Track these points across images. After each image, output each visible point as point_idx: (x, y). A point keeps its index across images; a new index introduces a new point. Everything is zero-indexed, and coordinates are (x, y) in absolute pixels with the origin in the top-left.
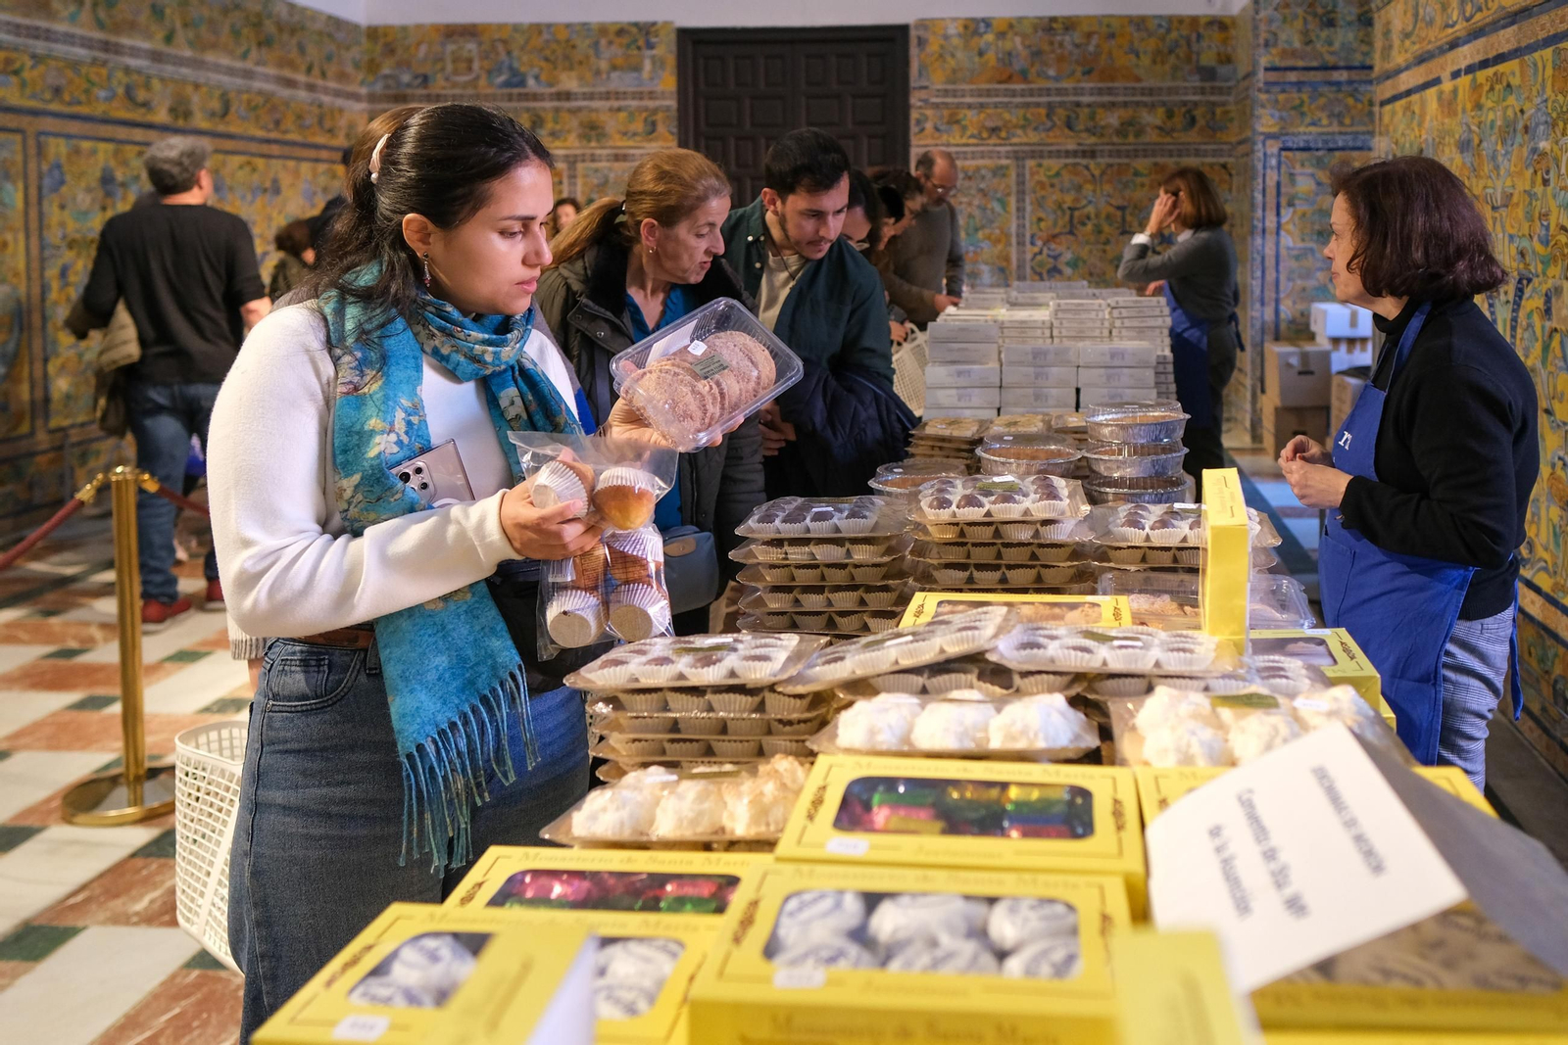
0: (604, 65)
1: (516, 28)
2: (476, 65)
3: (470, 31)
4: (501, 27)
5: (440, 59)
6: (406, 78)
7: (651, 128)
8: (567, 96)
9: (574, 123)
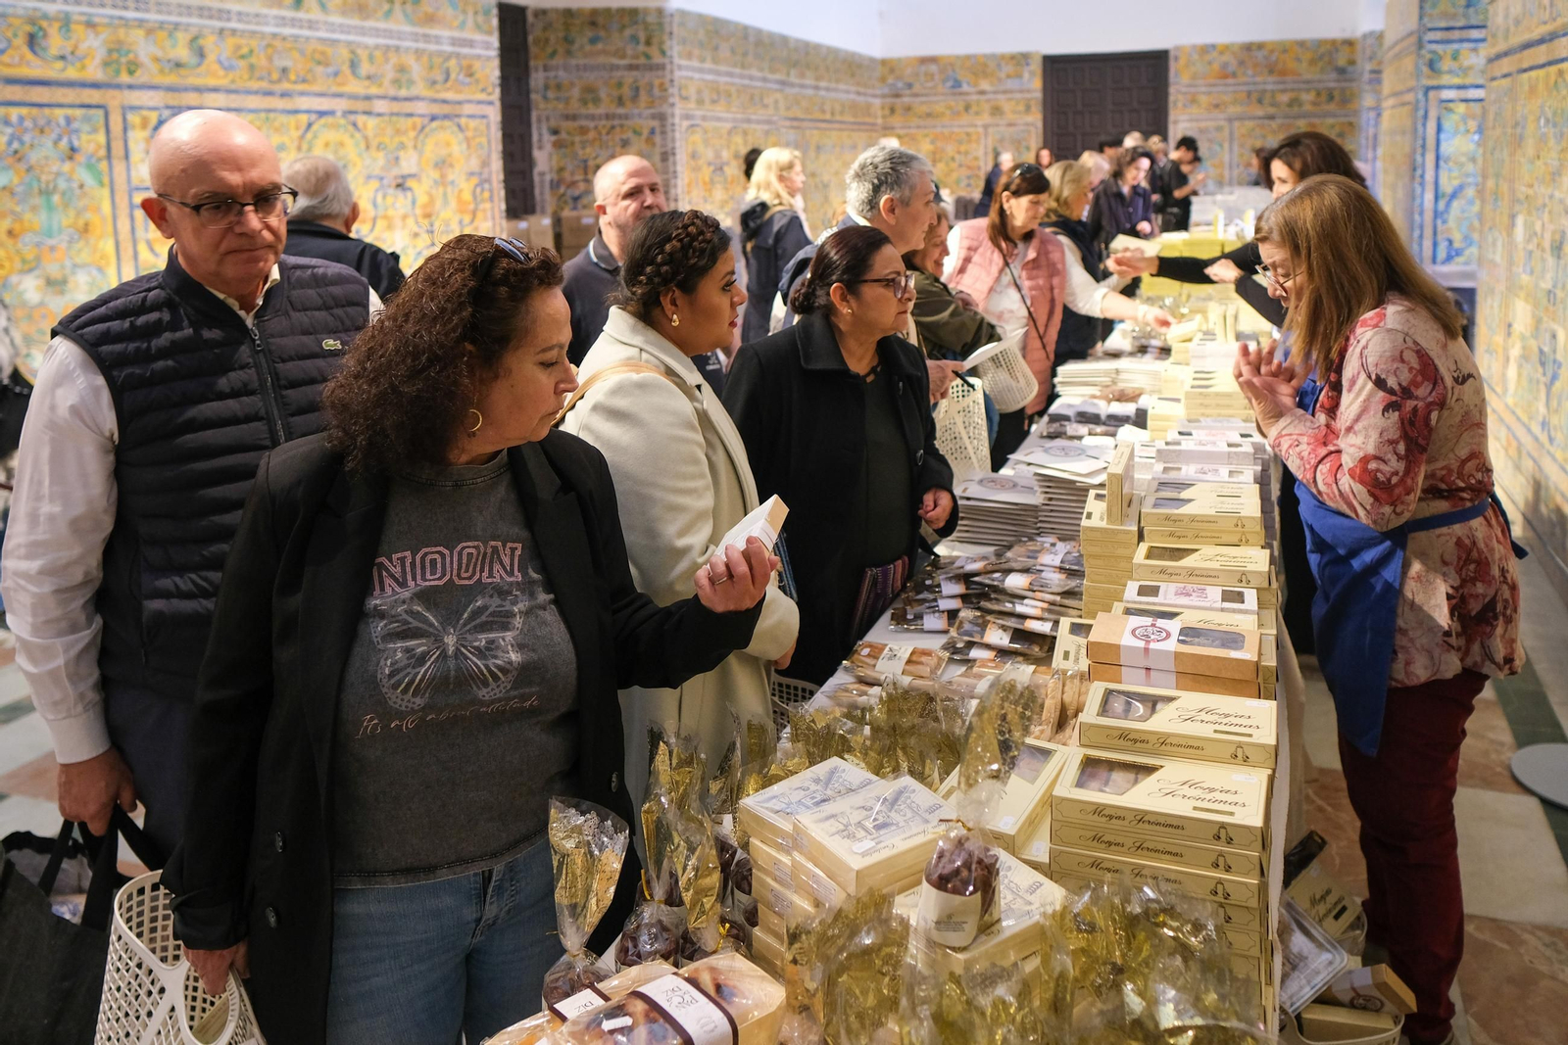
0: (1003, 75)
1: (958, 57)
2: (937, 77)
3: (933, 60)
4: (949, 57)
5: (917, 75)
6: (900, 85)
7: (1028, 109)
8: (982, 93)
9: (986, 107)
